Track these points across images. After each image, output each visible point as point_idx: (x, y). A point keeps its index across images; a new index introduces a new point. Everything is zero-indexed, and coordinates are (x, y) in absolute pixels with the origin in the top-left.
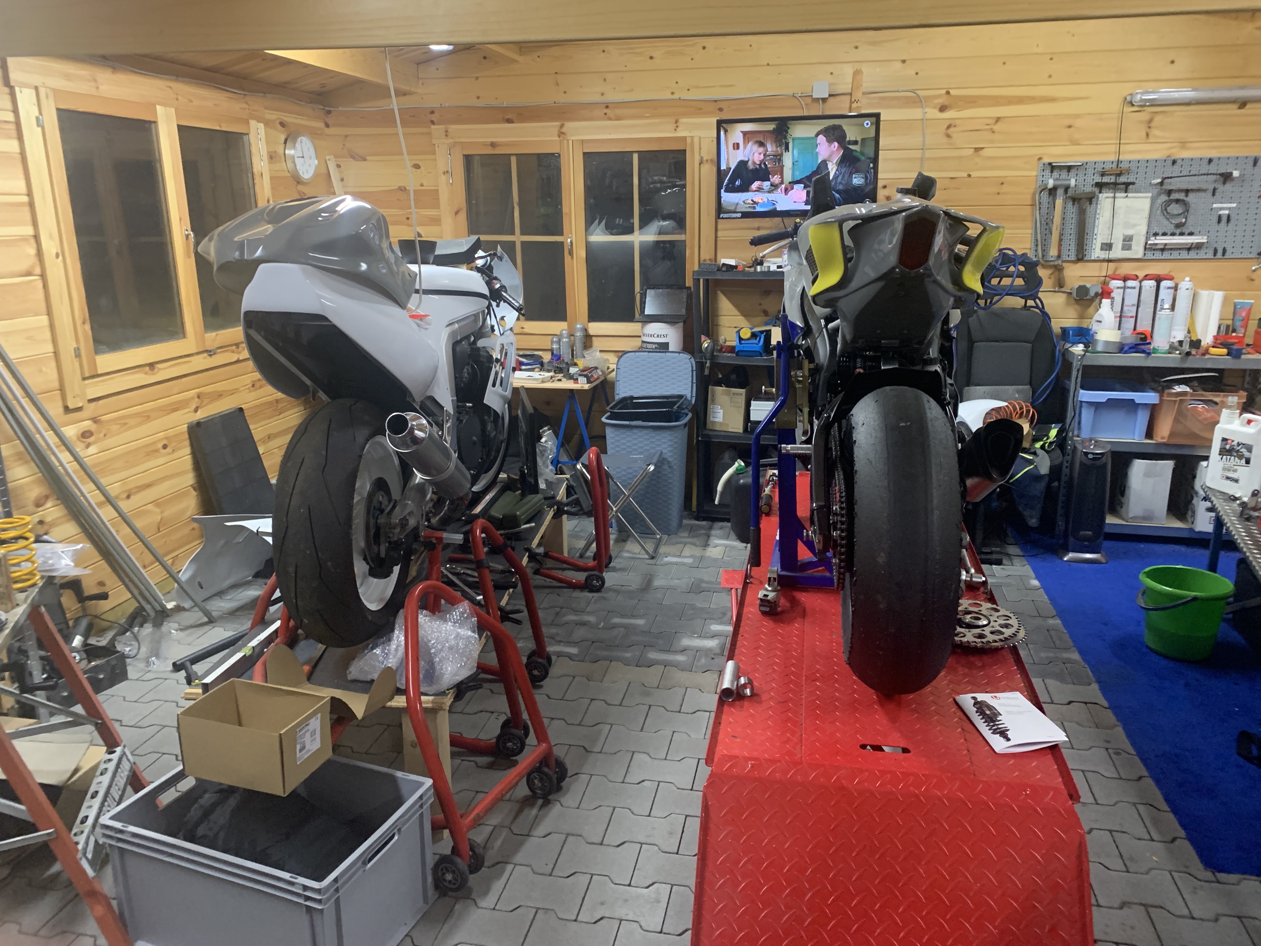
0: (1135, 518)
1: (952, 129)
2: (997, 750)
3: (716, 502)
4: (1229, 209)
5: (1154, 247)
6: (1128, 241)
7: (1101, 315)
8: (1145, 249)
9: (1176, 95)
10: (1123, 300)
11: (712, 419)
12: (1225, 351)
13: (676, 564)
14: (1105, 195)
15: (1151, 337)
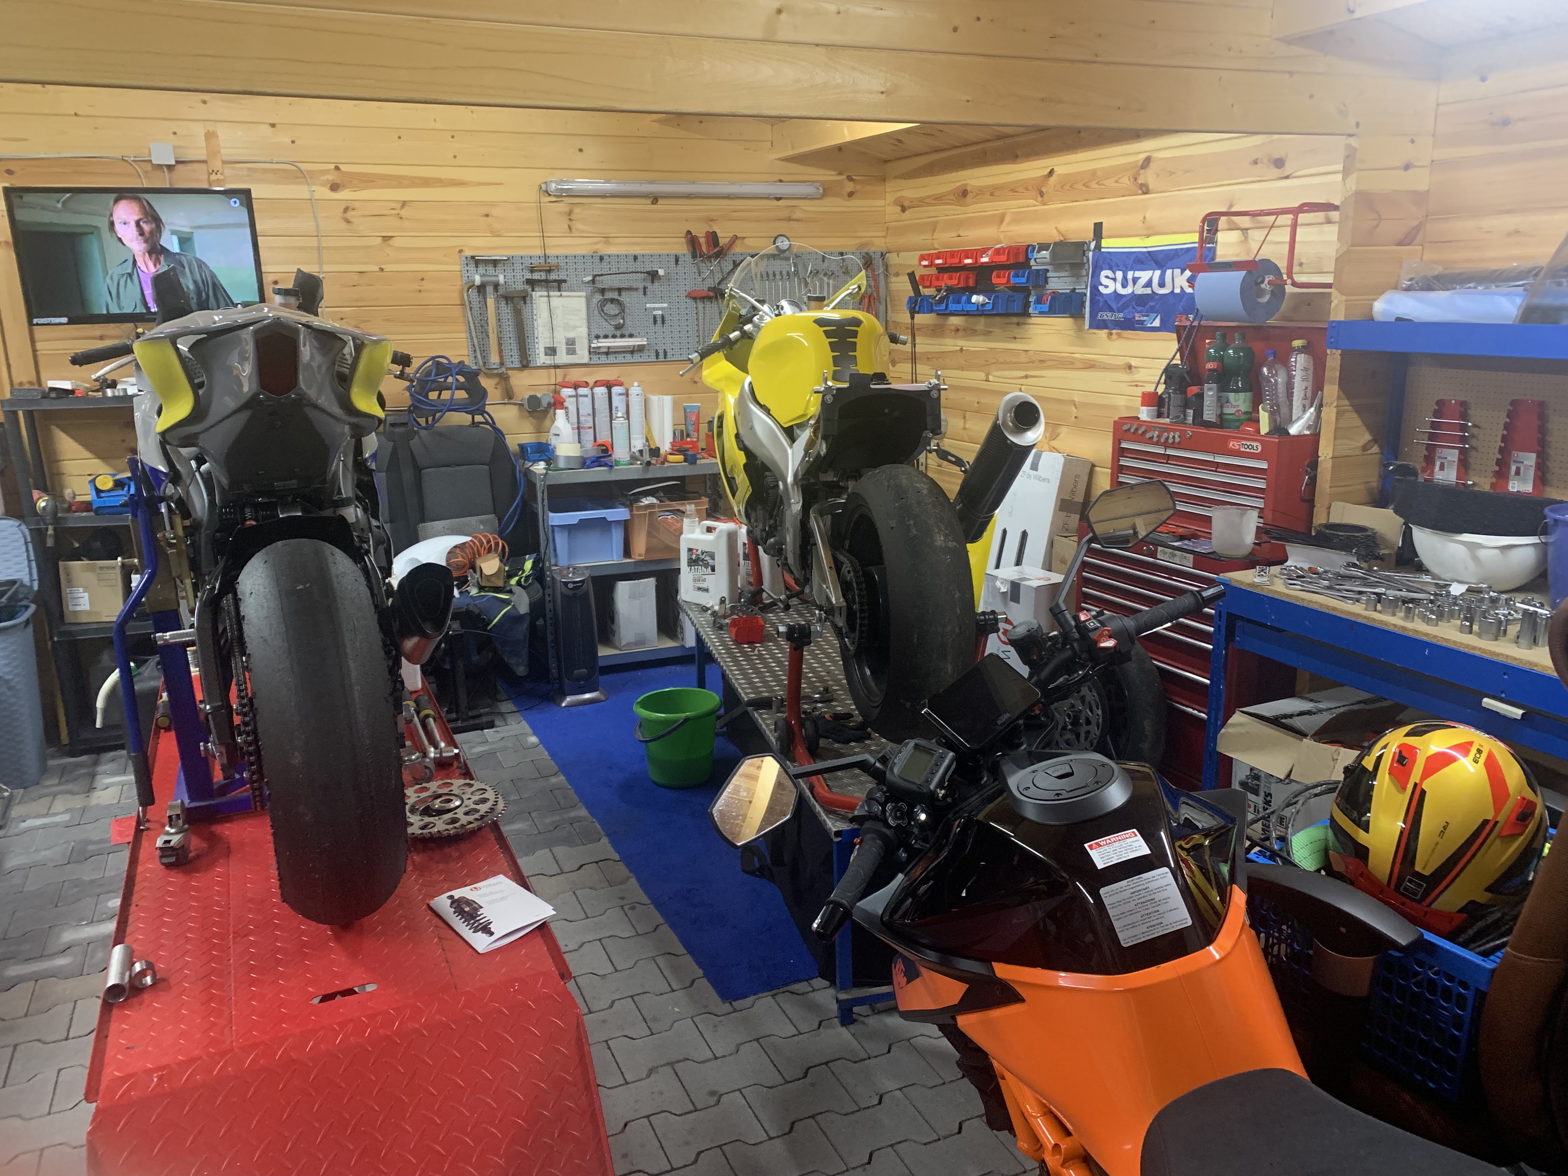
0: (628, 644)
1: (349, 214)
2: (481, 950)
3: (98, 725)
4: (662, 309)
5: (598, 351)
6: (572, 344)
7: (558, 428)
8: (590, 353)
9: (590, 187)
10: (578, 409)
11: (71, 608)
12: (680, 458)
13: (43, 827)
14: (539, 294)
15: (612, 448)
